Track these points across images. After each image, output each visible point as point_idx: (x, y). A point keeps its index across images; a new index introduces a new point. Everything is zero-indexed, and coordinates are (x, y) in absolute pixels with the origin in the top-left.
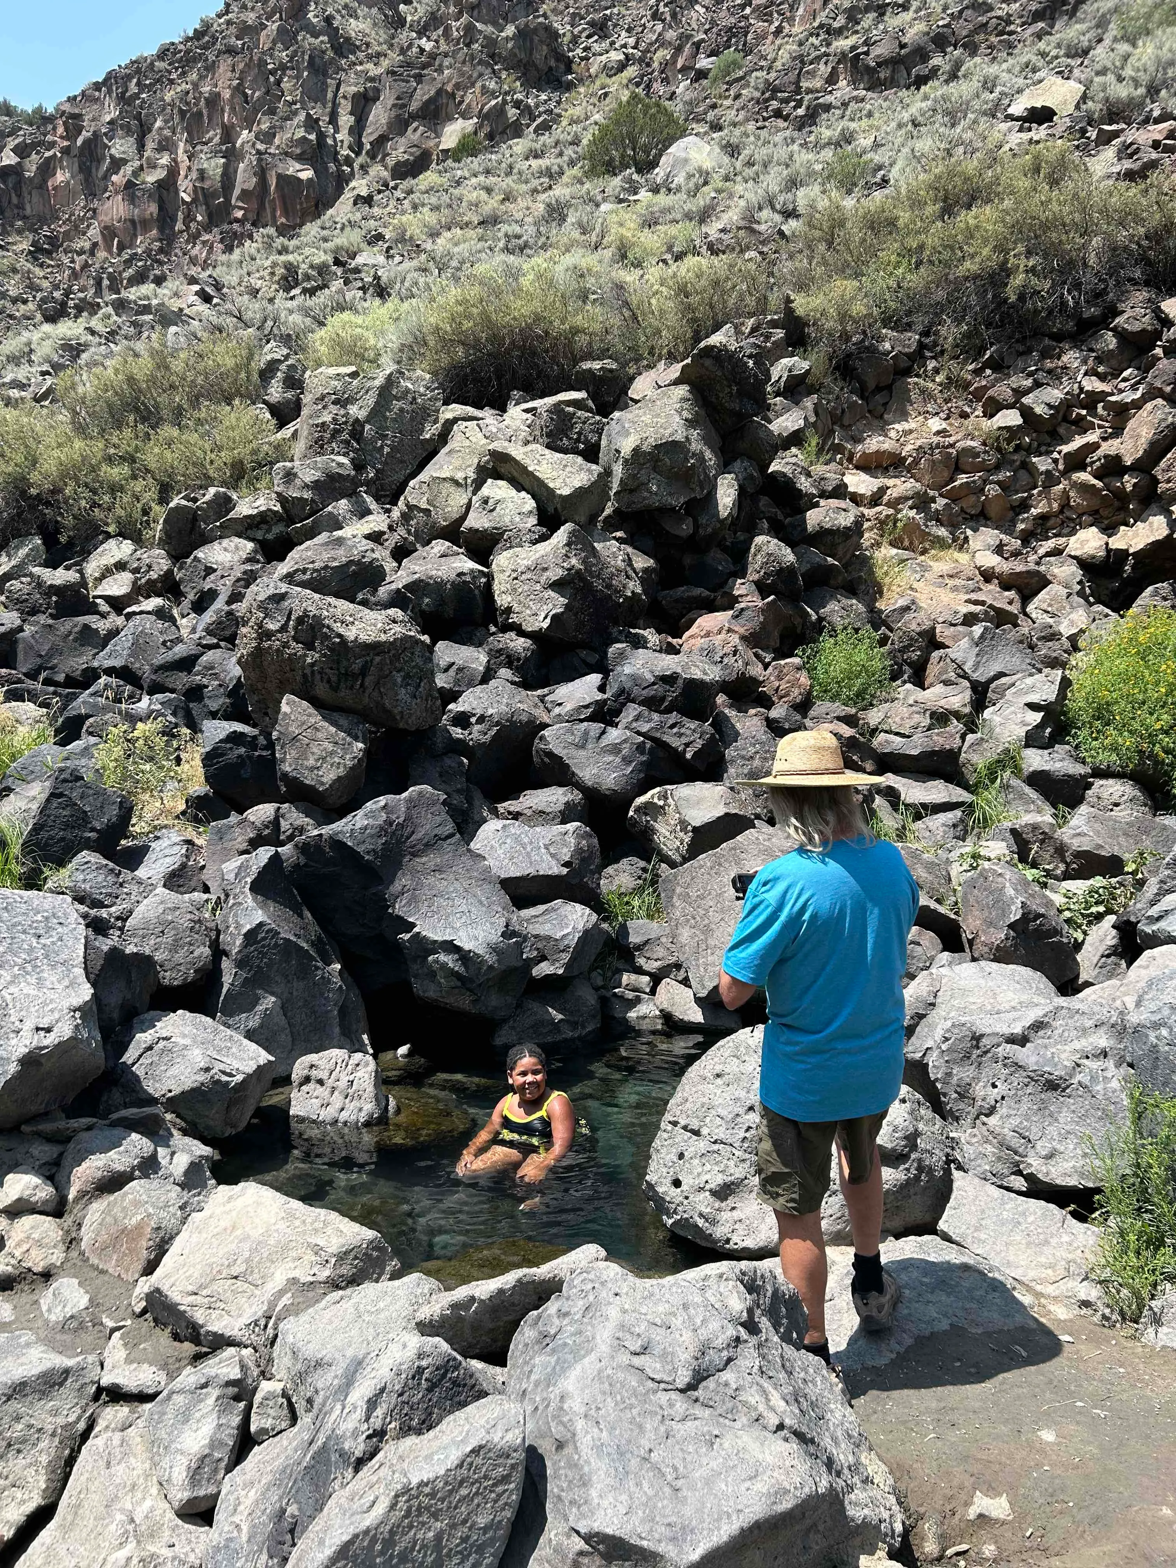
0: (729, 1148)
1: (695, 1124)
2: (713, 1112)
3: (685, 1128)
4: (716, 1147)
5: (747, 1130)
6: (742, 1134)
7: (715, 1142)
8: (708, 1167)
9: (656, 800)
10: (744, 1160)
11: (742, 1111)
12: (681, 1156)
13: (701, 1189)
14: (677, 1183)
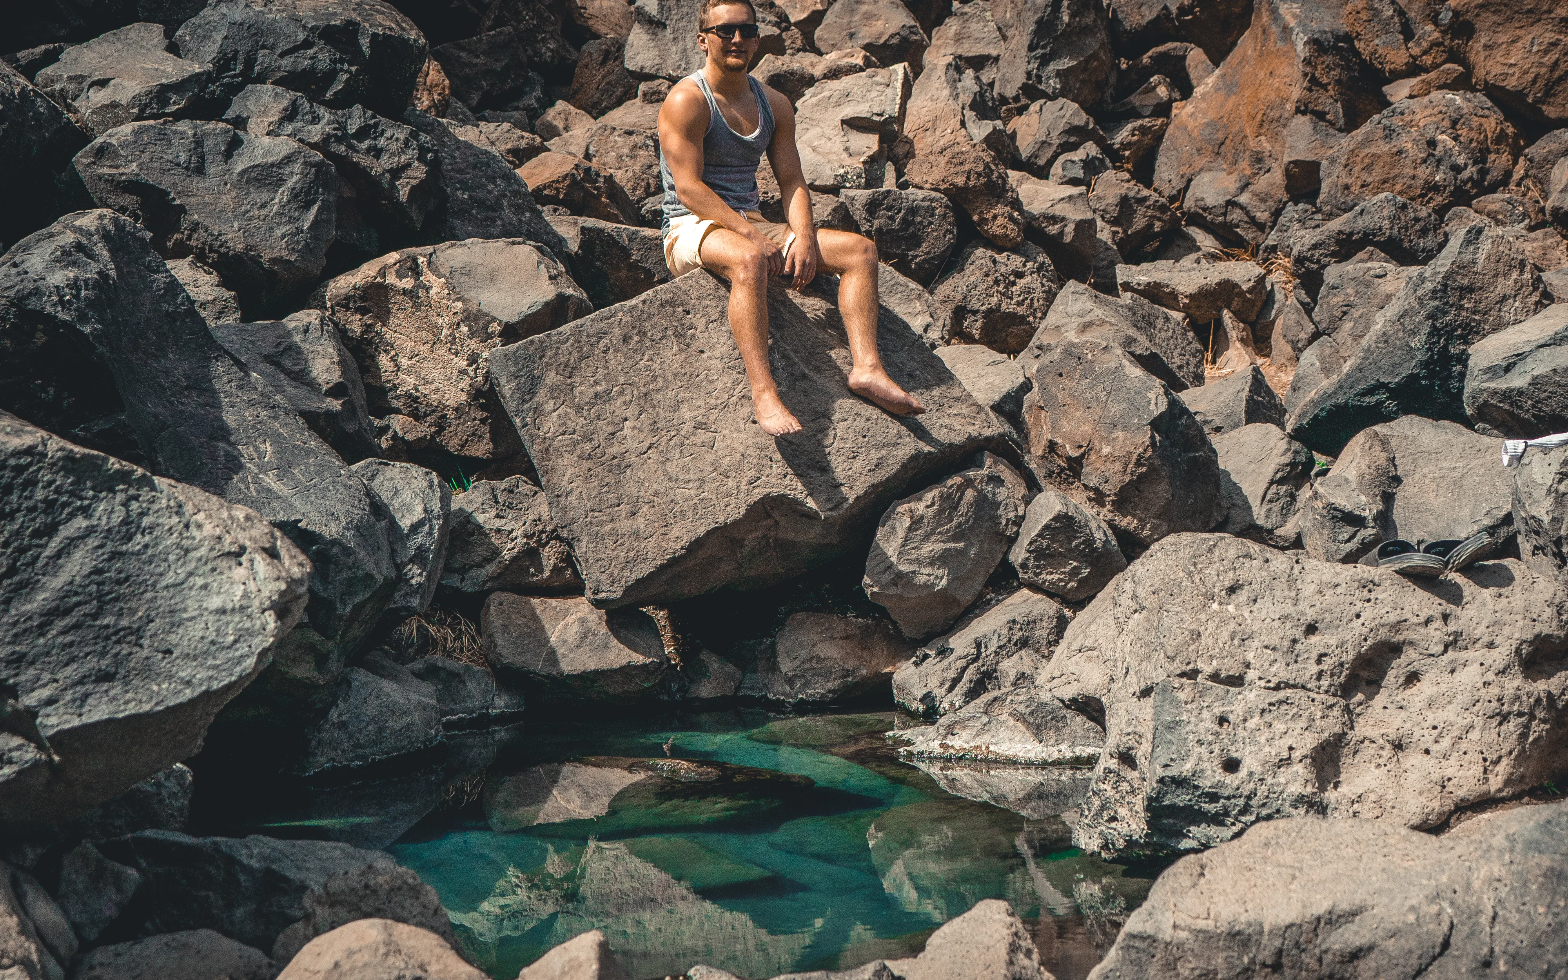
0: (1301, 693)
1: (1230, 668)
2: (1256, 643)
3: (1215, 677)
4: (1282, 694)
5: (1319, 662)
6: (1314, 669)
7: (1277, 688)
8: (1279, 727)
9: (391, 279)
10: (1331, 707)
11: (1298, 633)
12: (1222, 720)
13: (1284, 762)
14: (1231, 765)
